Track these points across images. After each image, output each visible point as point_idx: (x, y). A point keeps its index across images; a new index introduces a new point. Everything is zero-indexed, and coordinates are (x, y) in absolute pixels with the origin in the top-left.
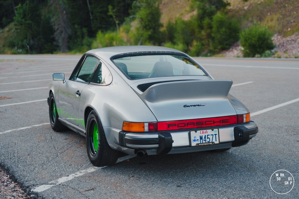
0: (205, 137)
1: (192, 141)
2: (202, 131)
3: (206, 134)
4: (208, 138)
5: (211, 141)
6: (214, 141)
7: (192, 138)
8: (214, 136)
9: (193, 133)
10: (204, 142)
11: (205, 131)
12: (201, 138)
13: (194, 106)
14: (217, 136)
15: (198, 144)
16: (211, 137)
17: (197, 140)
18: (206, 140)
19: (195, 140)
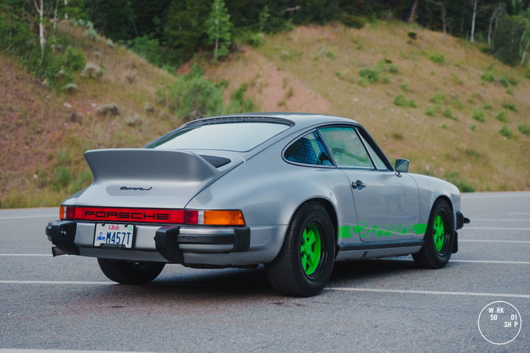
0: (114, 236)
1: (96, 237)
2: (111, 225)
3: (116, 231)
4: (118, 237)
5: (121, 243)
6: (125, 243)
7: (98, 235)
8: (127, 235)
9: (99, 225)
10: (112, 243)
11: (116, 225)
12: (109, 236)
13: (135, 189)
14: (131, 236)
15: (102, 244)
16: (121, 236)
17: (104, 238)
18: (114, 241)
19: (100, 238)
